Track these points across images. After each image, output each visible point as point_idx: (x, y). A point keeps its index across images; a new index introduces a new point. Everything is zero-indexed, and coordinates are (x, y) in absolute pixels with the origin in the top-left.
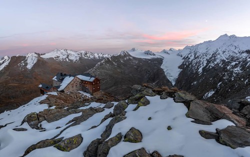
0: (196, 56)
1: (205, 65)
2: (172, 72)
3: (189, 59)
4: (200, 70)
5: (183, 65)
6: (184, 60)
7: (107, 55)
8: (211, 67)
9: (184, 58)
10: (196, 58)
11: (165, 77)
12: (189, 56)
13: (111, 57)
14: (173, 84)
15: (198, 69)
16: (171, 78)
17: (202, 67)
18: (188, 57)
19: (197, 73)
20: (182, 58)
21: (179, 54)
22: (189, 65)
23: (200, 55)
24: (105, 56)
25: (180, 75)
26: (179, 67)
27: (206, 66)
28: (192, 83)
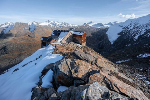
0: (136, 27)
1: (142, 33)
2: (113, 37)
3: (128, 28)
4: (136, 37)
5: (122, 32)
6: (123, 29)
7: (76, 25)
8: (149, 36)
9: (124, 28)
10: (135, 28)
11: (107, 39)
12: (129, 27)
13: (79, 27)
14: (112, 43)
15: (134, 36)
16: (112, 40)
17: (139, 35)
18: (127, 27)
19: (132, 39)
20: (122, 28)
21: (120, 25)
22: (127, 33)
23: (140, 26)
24: (75, 26)
25: (118, 39)
26: (119, 34)
27: (144, 35)
28: (126, 45)
